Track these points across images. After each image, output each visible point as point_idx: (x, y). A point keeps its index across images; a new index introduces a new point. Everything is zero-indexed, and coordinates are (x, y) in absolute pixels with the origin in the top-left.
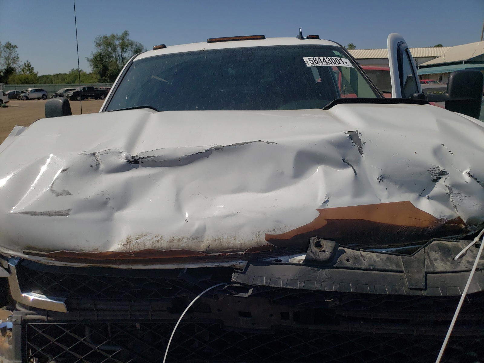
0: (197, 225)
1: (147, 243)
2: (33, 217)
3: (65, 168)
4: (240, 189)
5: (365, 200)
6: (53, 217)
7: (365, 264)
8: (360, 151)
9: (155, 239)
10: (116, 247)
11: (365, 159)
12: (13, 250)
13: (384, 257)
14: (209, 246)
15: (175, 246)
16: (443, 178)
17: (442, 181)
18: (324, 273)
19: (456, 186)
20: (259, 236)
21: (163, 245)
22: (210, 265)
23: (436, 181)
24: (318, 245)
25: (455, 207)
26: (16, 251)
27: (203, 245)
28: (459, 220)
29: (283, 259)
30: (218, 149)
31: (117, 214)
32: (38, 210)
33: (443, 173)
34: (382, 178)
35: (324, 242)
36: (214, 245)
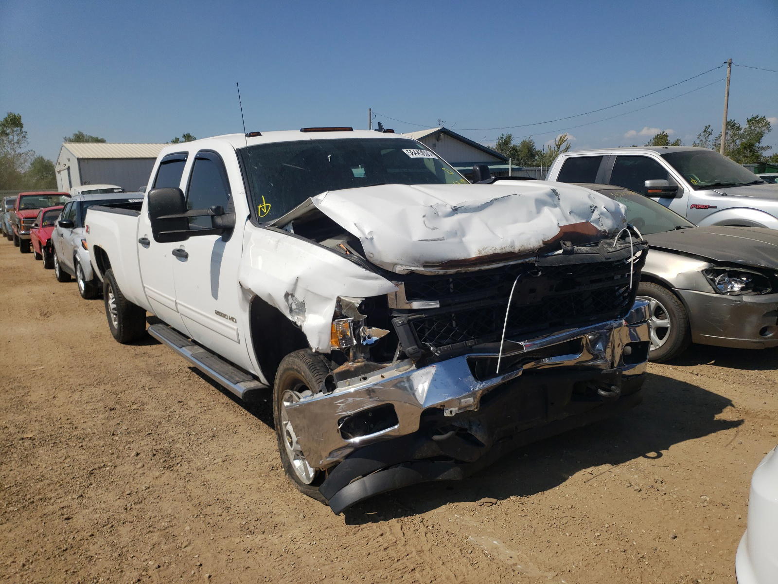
0: (509, 240)
1: (490, 251)
2: (427, 242)
3: (424, 215)
4: (516, 221)
5: (570, 223)
6: (438, 241)
7: (585, 252)
8: (559, 199)
9: (493, 249)
10: (474, 254)
11: (561, 202)
12: (414, 267)
13: (589, 248)
14: (519, 250)
15: (504, 251)
16: (596, 210)
17: (596, 212)
18: (571, 257)
19: (602, 214)
20: (539, 243)
21: (498, 251)
22: (520, 262)
23: (593, 212)
24: (564, 244)
25: (602, 225)
26: (416, 267)
27: (516, 250)
28: (605, 231)
29: (550, 254)
30: (496, 199)
31: (464, 239)
32: (429, 239)
33: (596, 207)
34: (571, 212)
35: (566, 242)
36: (522, 249)
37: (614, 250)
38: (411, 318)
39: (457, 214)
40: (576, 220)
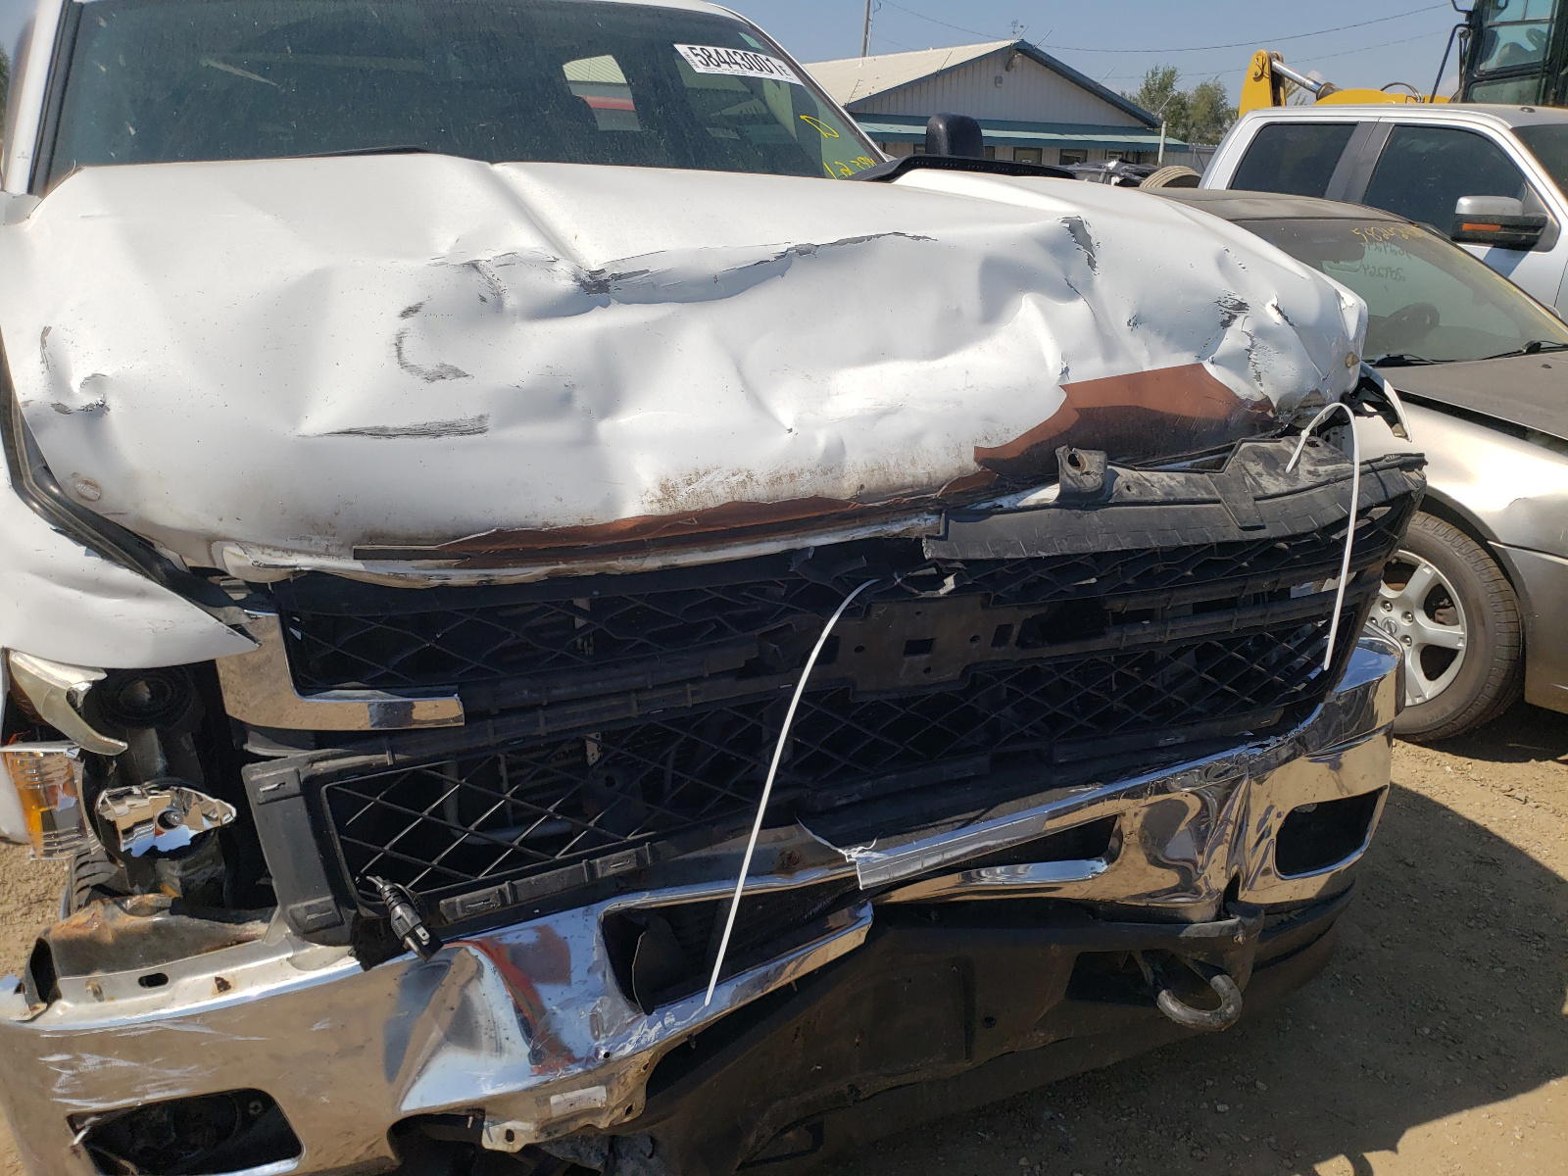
0: (821, 440)
1: (716, 491)
2: (384, 441)
3: (412, 303)
4: (879, 354)
5: (1122, 367)
6: (444, 439)
7: (1159, 495)
8: (1091, 263)
9: (734, 480)
10: (635, 505)
11: (1100, 279)
12: (309, 554)
13: (1180, 477)
14: (862, 487)
15: (786, 492)
16: (1241, 317)
17: (1237, 324)
18: (1095, 517)
19: (1262, 332)
20: (959, 456)
21: (759, 492)
22: (862, 533)
23: (1226, 324)
24: (1074, 462)
25: (1258, 377)
26: (319, 555)
27: (846, 487)
28: (1266, 403)
29: (1006, 502)
30: (806, 252)
31: (604, 427)
33: (1241, 307)
34: (1135, 322)
35: (1083, 455)
36: (873, 482)
37: (1285, 488)
38: (321, 767)
39: (605, 305)
40: (1153, 357)
